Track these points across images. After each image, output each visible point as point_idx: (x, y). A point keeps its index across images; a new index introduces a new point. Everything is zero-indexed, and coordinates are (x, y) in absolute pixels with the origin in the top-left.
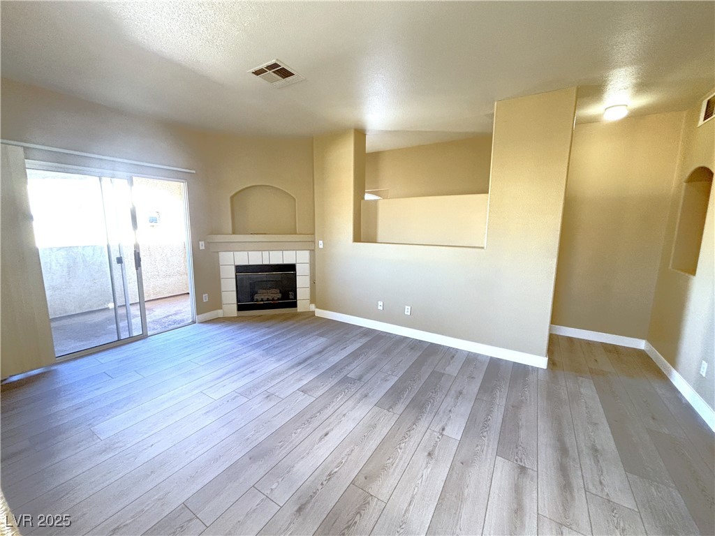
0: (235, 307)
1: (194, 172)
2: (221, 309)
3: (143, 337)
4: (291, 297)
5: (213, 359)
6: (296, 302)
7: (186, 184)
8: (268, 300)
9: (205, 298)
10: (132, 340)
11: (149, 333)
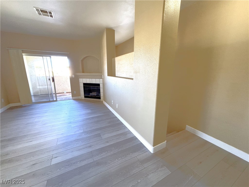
0: (83, 96)
1: (69, 53)
2: (80, 96)
3: (56, 101)
4: (99, 95)
5: (74, 111)
6: (100, 97)
7: (67, 57)
8: (93, 95)
9: (75, 92)
10: (54, 101)
11: (58, 100)
